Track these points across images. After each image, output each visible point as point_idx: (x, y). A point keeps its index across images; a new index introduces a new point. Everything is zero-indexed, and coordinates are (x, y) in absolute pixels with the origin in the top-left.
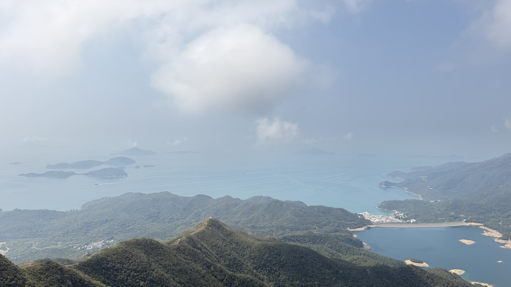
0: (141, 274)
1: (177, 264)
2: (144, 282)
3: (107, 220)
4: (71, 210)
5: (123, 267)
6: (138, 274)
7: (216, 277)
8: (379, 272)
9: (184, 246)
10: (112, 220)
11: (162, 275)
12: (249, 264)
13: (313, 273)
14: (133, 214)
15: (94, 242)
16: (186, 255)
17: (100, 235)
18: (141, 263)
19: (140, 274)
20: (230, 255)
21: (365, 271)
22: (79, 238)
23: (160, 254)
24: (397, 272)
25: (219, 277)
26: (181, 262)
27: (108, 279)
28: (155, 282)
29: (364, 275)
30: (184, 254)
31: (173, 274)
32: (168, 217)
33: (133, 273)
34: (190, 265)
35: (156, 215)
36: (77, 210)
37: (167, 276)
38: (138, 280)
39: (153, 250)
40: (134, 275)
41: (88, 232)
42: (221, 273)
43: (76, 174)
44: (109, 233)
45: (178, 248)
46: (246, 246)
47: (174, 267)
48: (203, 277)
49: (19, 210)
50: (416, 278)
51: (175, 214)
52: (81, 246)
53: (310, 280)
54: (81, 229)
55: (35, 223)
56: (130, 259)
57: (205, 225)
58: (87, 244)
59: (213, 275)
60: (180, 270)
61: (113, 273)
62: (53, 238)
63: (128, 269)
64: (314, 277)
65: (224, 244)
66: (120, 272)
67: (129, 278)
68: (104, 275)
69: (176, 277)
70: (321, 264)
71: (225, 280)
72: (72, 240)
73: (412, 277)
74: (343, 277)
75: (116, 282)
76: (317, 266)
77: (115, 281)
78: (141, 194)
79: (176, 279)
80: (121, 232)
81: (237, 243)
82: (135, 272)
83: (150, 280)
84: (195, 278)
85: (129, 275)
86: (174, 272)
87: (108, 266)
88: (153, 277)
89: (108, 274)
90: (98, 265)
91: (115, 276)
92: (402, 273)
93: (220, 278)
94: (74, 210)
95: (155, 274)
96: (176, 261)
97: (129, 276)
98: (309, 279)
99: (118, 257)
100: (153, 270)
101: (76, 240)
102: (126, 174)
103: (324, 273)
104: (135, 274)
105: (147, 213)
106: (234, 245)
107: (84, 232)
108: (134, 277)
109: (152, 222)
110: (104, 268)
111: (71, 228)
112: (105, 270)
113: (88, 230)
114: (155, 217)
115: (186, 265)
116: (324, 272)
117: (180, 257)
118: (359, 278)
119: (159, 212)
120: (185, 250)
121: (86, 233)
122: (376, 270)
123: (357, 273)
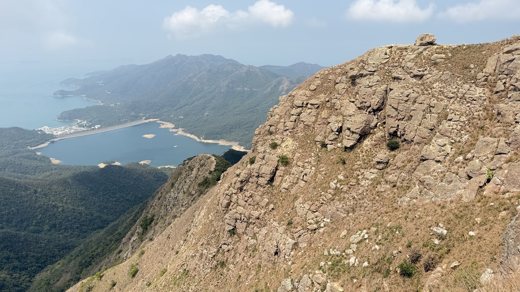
8: (81, 179)
24: (98, 175)
29: (66, 186)
73: (112, 175)
118: (61, 190)
122: (77, 178)
123: (58, 186)
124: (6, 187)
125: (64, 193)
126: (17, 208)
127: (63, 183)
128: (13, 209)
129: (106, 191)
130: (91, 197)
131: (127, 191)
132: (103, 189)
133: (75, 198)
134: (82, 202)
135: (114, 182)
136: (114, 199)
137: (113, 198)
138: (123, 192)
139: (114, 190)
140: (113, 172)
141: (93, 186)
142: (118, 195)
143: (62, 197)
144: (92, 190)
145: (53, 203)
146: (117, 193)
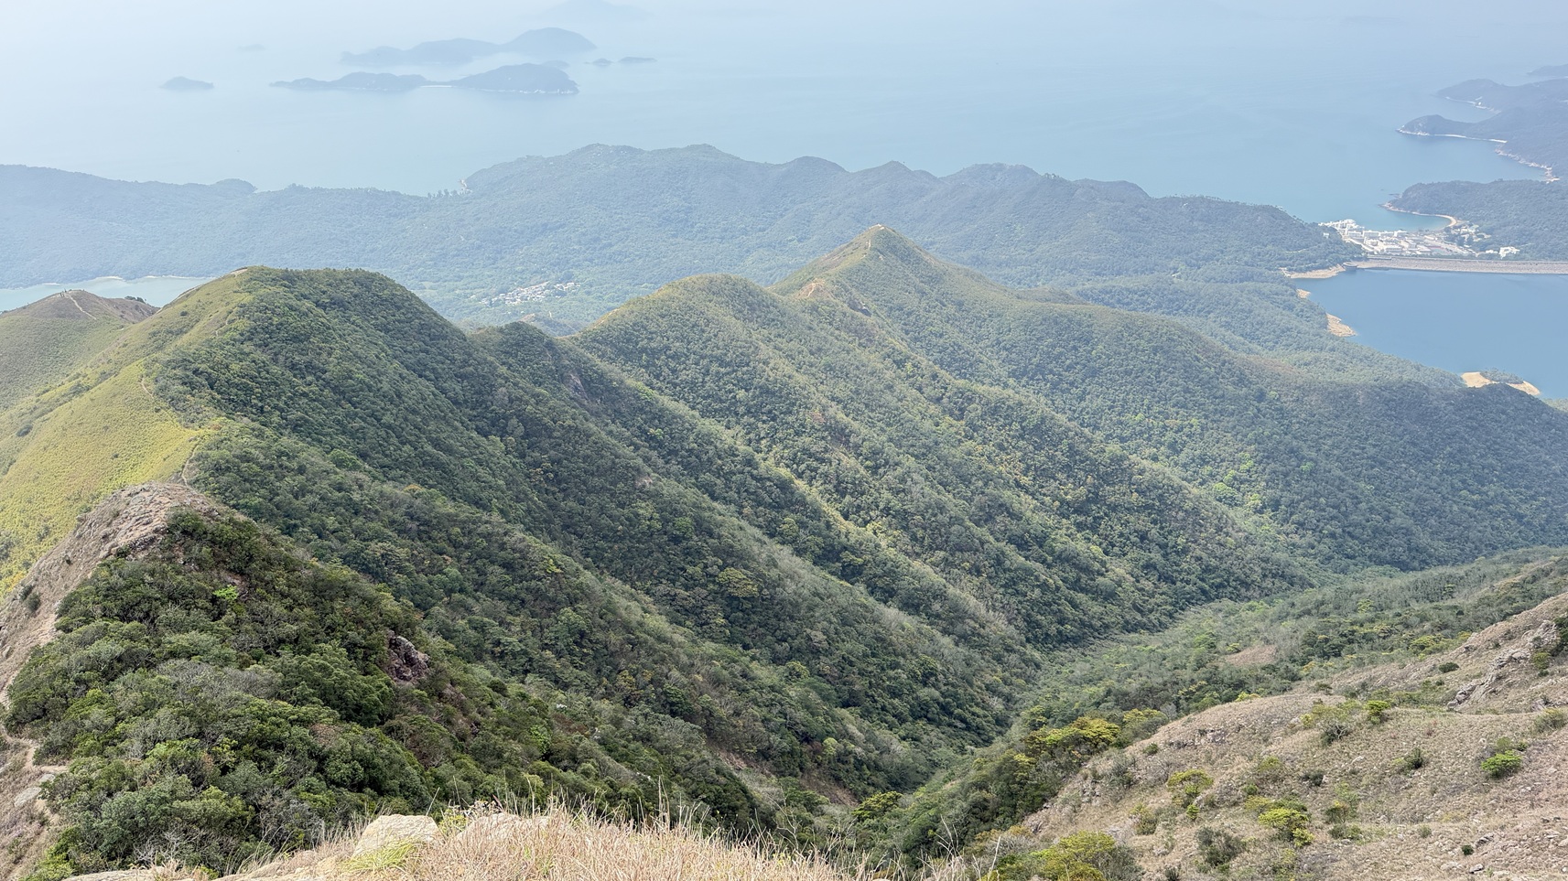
0: (736, 371)
1: (820, 350)
2: (747, 390)
3: (545, 225)
4: (440, 192)
5: (688, 349)
6: (728, 369)
7: (920, 389)
8: (1394, 400)
9: (828, 304)
10: (561, 226)
11: (789, 377)
12: (995, 363)
13: (1188, 395)
14: (618, 211)
15: (521, 284)
16: (837, 329)
17: (534, 267)
18: (734, 343)
19: (734, 371)
20: (941, 336)
21: (1348, 397)
22: (477, 272)
23: (773, 320)
24: (1451, 404)
25: (928, 390)
26: (828, 346)
27: (657, 377)
28: (773, 394)
29: (1345, 407)
30: (830, 324)
31: (814, 375)
32: (718, 223)
33: (714, 368)
34: (852, 354)
35: (682, 215)
36: (455, 192)
37: (801, 378)
38: (730, 387)
39: (755, 310)
40: (718, 373)
41: (499, 256)
42: (934, 380)
43: (430, 83)
44: (558, 264)
45: (814, 309)
46: (985, 314)
47: (813, 359)
48: (890, 387)
49: (301, 189)
50: (1509, 424)
51: (737, 214)
52: (487, 295)
53: (1178, 413)
54: (479, 247)
55: (351, 226)
56: (703, 331)
57: (866, 248)
58: (505, 291)
59: (912, 385)
60: (829, 368)
61: (667, 365)
62: (409, 269)
63: (703, 357)
64: (1190, 405)
65: (924, 304)
66: (684, 363)
67: (707, 379)
68: (646, 367)
69: (822, 383)
70: (1213, 370)
71: (945, 400)
72: (460, 278)
73: (1496, 421)
74: (1276, 410)
75: (678, 388)
76: (1201, 376)
77: (675, 385)
78: (629, 149)
79: (821, 388)
80: (591, 260)
81: (960, 304)
82: (720, 365)
83: (760, 387)
84: (869, 388)
85: (708, 371)
86: (814, 370)
87: (653, 345)
88: (767, 380)
89: (654, 365)
90: (629, 341)
91: (674, 371)
92: (1469, 407)
93: (932, 394)
94: (446, 191)
95: (771, 373)
96: (815, 344)
97: (707, 373)
98: (1175, 409)
99: (674, 323)
100: (766, 363)
101: (470, 280)
102: (573, 86)
103: (1223, 396)
104: (722, 370)
105: (656, 210)
106: (951, 309)
107: (489, 258)
108: (719, 376)
109: (674, 236)
110: (644, 350)
111: (451, 244)
112: (647, 354)
113: (499, 252)
114: (681, 221)
115: (843, 355)
116: (1221, 392)
117: (823, 333)
118: (1326, 415)
119: (690, 208)
120: (832, 314)
121: (495, 260)
122: (1386, 394)
123: (1323, 402)
124: (1198, 360)
125: (1331, 426)
126: (1203, 421)
127: (1341, 398)
128: (1194, 421)
129: (1458, 462)
130: (1404, 465)
131: (1527, 487)
132: (1450, 453)
133: (1357, 451)
134: (1372, 468)
135: (1495, 443)
136: (1475, 497)
137: (1472, 493)
138: (1513, 487)
139: (1486, 471)
140: (1504, 412)
141: (1425, 435)
142: (1492, 490)
143: (1322, 435)
144: (1414, 444)
145: (1295, 443)
146: (1492, 482)
